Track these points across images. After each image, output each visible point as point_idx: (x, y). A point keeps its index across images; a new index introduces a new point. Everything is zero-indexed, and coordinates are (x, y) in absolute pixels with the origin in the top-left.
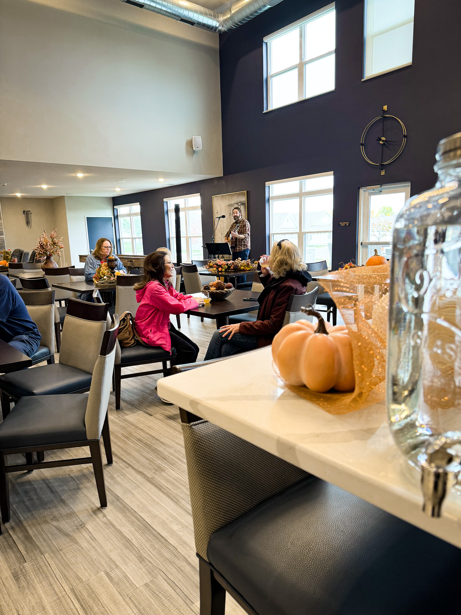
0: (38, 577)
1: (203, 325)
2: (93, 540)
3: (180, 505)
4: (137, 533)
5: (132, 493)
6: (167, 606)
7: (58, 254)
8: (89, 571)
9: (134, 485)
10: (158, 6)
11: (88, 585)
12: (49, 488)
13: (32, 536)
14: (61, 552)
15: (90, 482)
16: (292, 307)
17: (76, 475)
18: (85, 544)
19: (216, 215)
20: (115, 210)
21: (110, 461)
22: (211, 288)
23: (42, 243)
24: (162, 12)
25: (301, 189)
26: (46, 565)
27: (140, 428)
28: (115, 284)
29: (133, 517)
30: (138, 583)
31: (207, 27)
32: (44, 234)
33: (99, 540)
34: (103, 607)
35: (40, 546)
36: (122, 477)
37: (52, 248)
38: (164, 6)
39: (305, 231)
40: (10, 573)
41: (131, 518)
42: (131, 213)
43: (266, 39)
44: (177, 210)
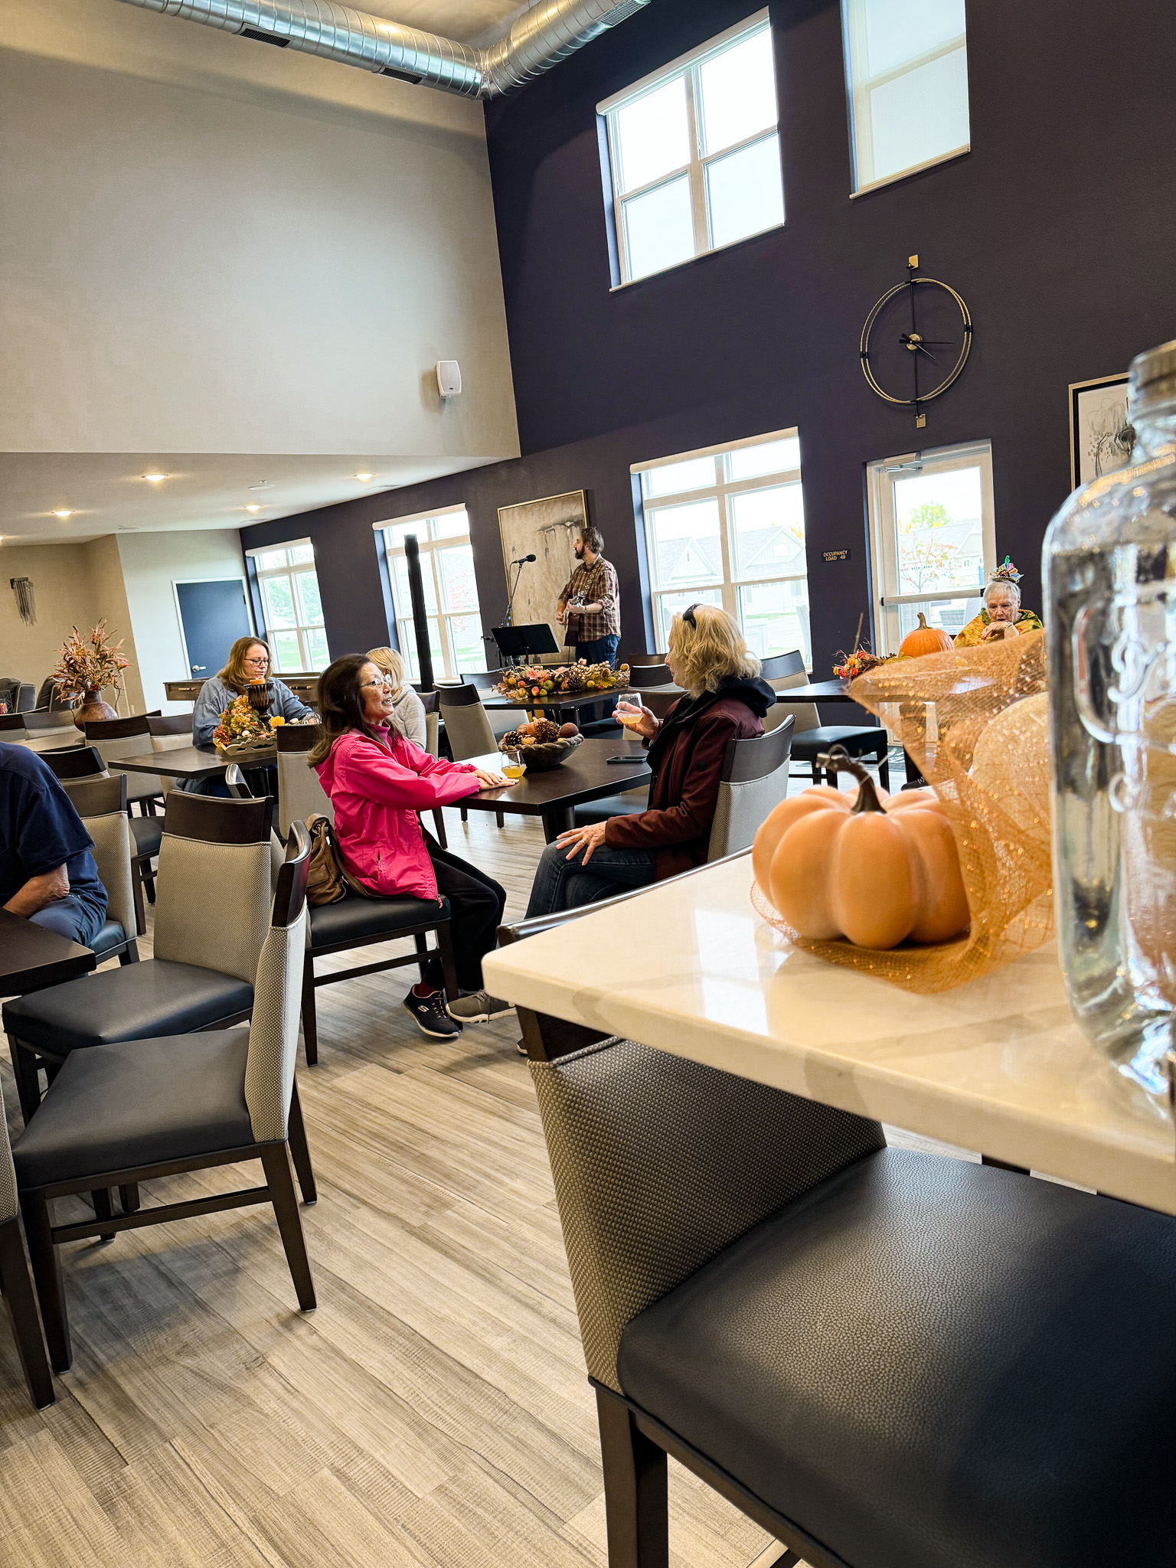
0: (163, 1499)
1: (504, 837)
2: (292, 1394)
3: (500, 1287)
4: (401, 1365)
5: (377, 1269)
6: (500, 1537)
7: (115, 683)
8: (290, 1470)
9: (378, 1247)
10: (324, 40)
11: (293, 1505)
12: (161, 1274)
13: (135, 1399)
14: (212, 1432)
15: (265, 1252)
16: (735, 769)
17: (225, 1238)
18: (273, 1405)
19: (511, 557)
20: (247, 560)
21: (310, 1196)
22: (524, 740)
23: (71, 659)
24: (335, 54)
25: (720, 476)
26: (178, 1466)
27: (376, 1107)
28: (275, 747)
29: (385, 1328)
30: (422, 1488)
31: (451, 86)
32: (75, 636)
33: (305, 1392)
34: (339, 1554)
35: (157, 1421)
36: (344, 1231)
37: (99, 668)
38: (341, 39)
39: (739, 581)
40: (90, 1495)
41: (380, 1329)
42: (291, 565)
43: (602, 109)
44: (412, 548)
